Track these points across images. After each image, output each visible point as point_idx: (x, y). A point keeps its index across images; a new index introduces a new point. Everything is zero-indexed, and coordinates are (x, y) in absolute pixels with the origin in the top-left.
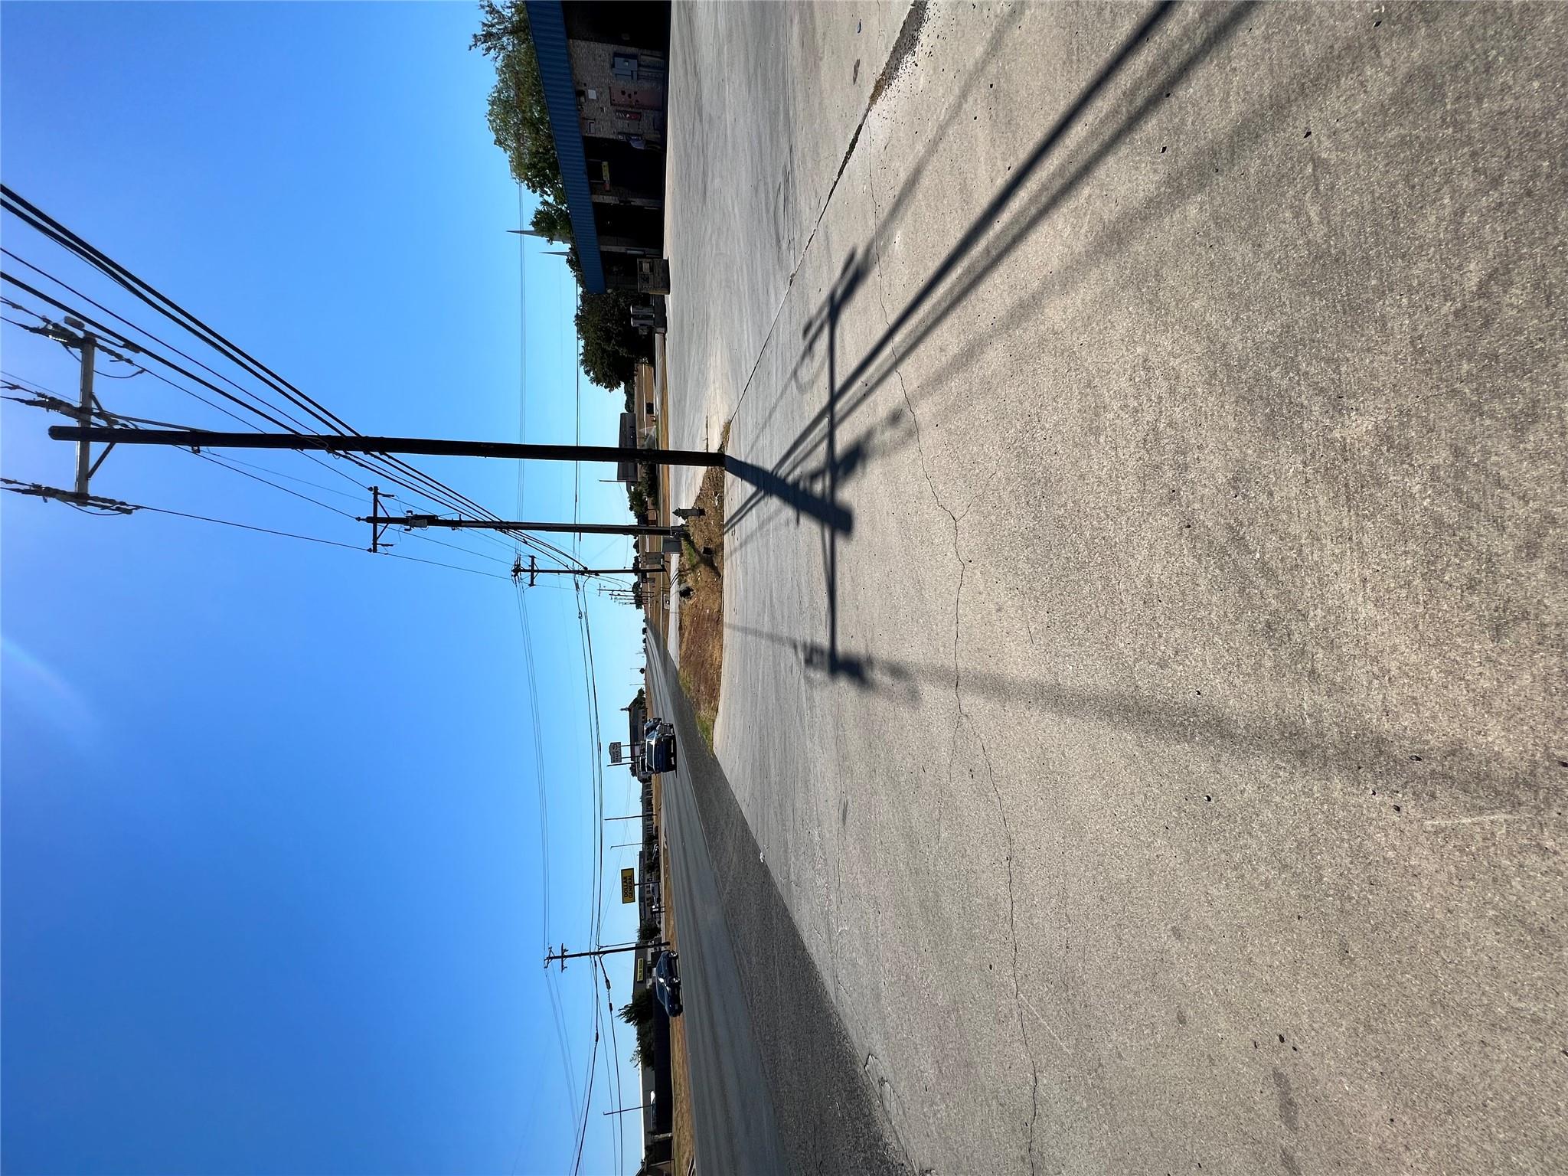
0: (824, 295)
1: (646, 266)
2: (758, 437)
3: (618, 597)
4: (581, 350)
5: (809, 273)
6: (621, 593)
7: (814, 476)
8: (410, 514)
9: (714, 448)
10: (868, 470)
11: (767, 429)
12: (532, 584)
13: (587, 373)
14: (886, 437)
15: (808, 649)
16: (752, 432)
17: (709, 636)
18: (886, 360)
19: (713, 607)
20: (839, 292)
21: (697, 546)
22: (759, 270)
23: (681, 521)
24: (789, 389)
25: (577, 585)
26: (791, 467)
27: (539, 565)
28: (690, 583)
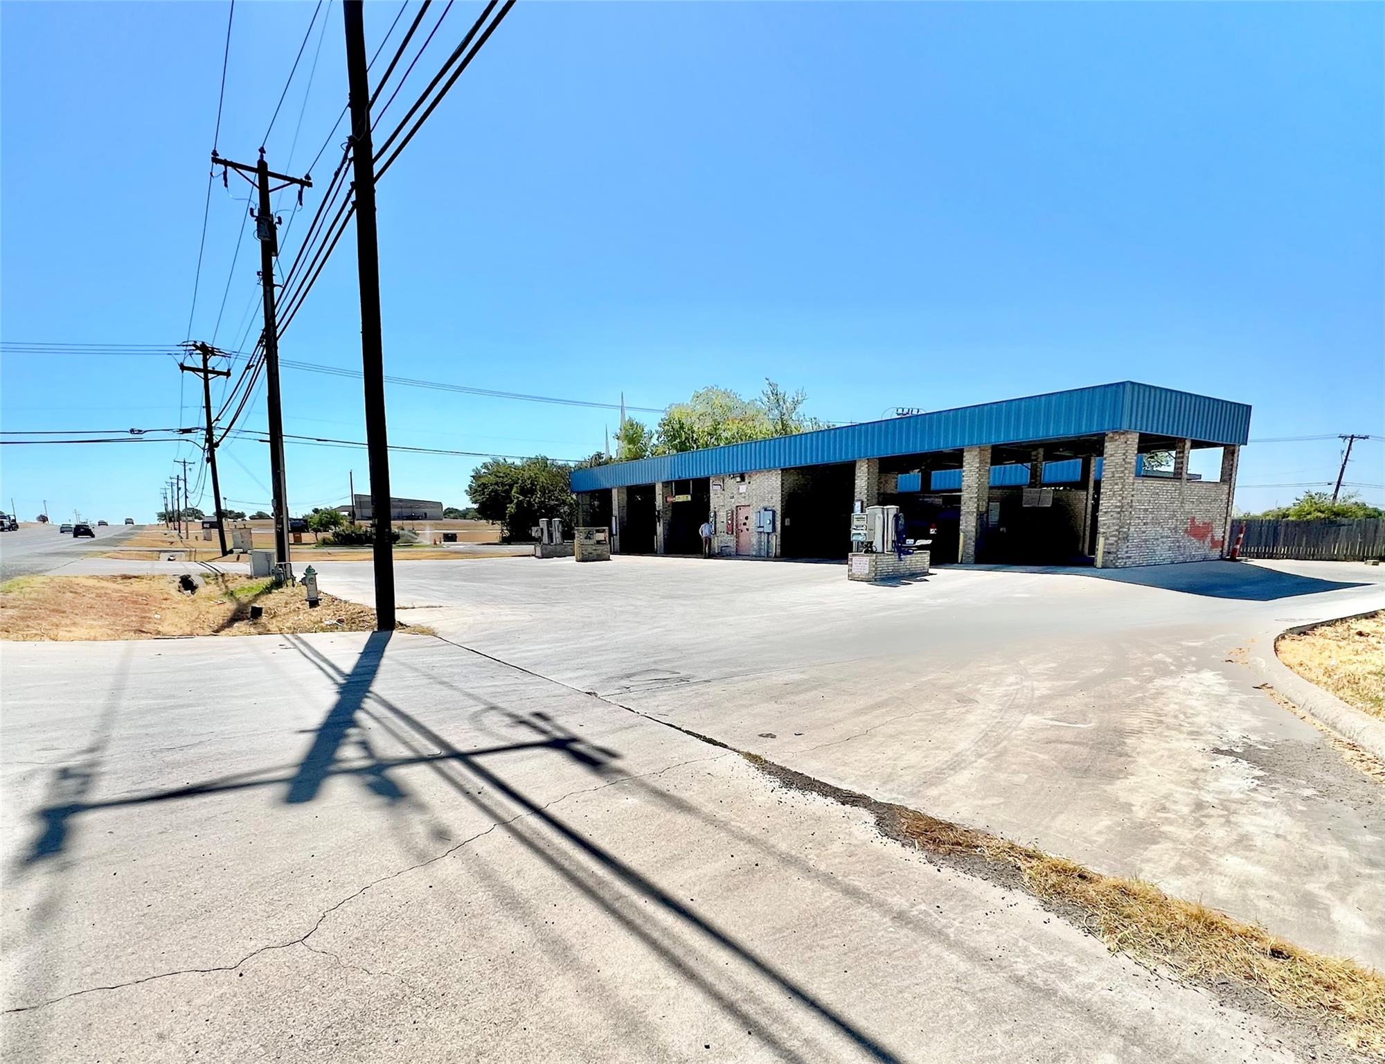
0: (577, 731)
1: (601, 536)
2: (416, 670)
3: (175, 488)
4: (509, 461)
5: (599, 711)
6: (182, 492)
7: (365, 745)
8: (276, 220)
9: (399, 616)
10: (374, 813)
11: (425, 681)
12: (183, 368)
13: (485, 466)
14: (418, 827)
15: (88, 771)
16: (423, 663)
17: (111, 619)
18: (508, 811)
19: (165, 624)
20: (579, 747)
21: (263, 598)
22: (599, 658)
23: (299, 575)
24: (472, 702)
25: (188, 431)
26: (377, 715)
27: (216, 383)
28: (203, 590)
